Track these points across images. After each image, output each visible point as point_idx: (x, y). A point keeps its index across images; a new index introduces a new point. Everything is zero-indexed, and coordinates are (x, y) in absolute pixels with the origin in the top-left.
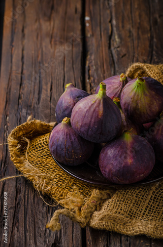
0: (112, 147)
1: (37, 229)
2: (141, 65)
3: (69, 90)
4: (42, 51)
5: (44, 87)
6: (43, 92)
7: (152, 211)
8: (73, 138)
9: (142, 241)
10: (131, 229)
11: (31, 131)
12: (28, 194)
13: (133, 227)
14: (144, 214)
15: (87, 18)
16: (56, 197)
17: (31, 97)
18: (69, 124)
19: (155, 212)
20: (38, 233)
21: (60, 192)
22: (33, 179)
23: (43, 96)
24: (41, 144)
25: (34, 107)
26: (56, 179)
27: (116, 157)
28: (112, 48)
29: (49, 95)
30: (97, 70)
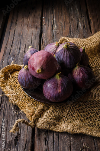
0: (49, 83)
1: (8, 127)
2: (66, 38)
3: (30, 50)
4: (23, 31)
5: (22, 47)
6: (21, 49)
7: (71, 116)
8: (29, 77)
9: (65, 136)
10: (59, 128)
11: (12, 69)
12: (7, 104)
13: (60, 127)
14: (66, 118)
15: (43, 18)
16: (20, 107)
17: (16, 51)
18: (27, 69)
19: (72, 116)
20: (9, 129)
21: (23, 104)
22: (9, 96)
23: (21, 51)
24: (16, 76)
25: (16, 56)
26: (22, 95)
27: (52, 88)
28: (53, 30)
29: (24, 51)
30: (46, 39)
